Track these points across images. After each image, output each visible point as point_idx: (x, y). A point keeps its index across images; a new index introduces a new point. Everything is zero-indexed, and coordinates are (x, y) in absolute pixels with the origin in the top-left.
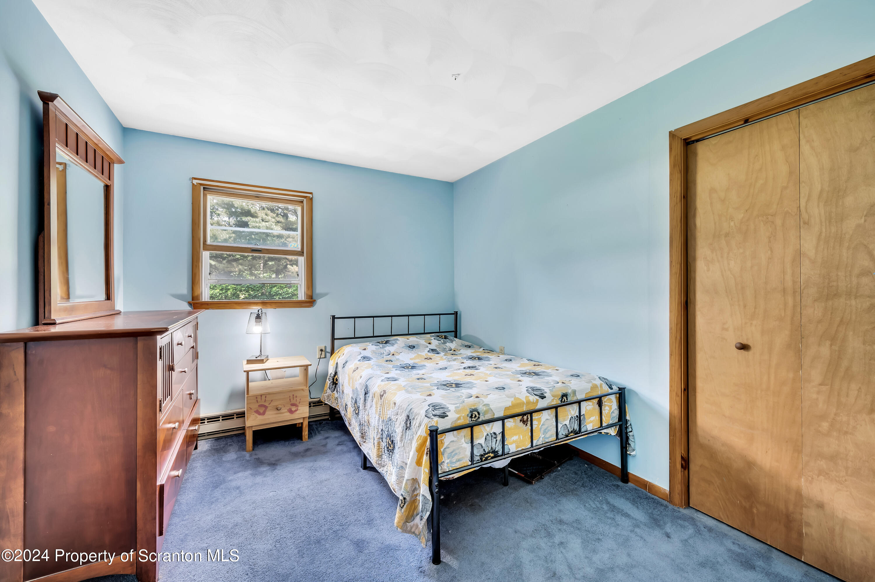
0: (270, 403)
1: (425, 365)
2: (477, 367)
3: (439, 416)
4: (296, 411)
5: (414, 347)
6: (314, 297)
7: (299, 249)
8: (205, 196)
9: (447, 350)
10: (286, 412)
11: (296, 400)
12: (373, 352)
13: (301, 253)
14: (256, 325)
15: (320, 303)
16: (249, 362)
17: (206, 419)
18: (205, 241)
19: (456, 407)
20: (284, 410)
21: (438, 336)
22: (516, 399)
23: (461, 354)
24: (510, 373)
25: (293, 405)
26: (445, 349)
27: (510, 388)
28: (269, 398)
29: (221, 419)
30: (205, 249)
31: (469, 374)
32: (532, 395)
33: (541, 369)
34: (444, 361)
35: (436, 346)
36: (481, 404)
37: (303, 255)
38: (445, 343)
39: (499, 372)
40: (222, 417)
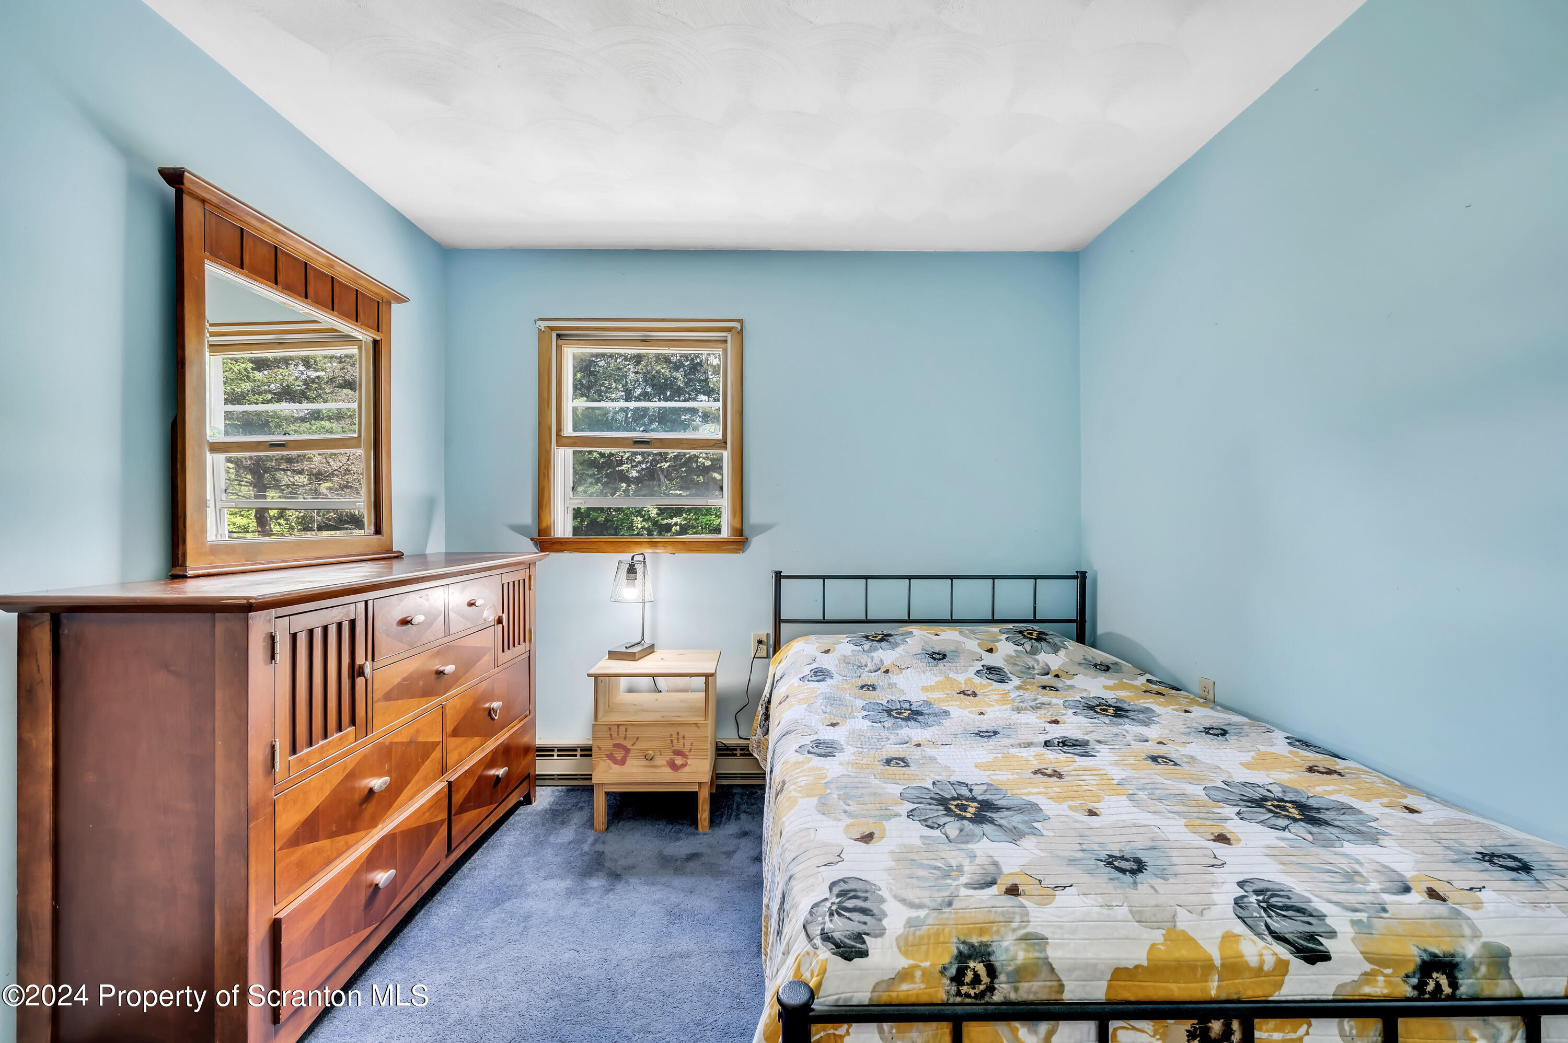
0: (634, 743)
1: (947, 713)
2: (1093, 744)
3: (838, 946)
4: (683, 766)
5: (944, 656)
6: (746, 532)
7: (719, 437)
8: (559, 348)
9: (1036, 672)
10: (664, 766)
11: (684, 745)
12: (845, 660)
13: (722, 444)
14: (628, 585)
15: (757, 543)
16: (613, 655)
17: (556, 749)
18: (559, 430)
19: (910, 923)
20: (661, 761)
21: (1021, 632)
22: (1176, 936)
23: (1072, 687)
24: (1197, 791)
25: (678, 753)
26: (1029, 668)
27: (1163, 874)
28: (632, 733)
29: (578, 753)
30: (560, 444)
31: (1049, 772)
32: (1258, 935)
33: (1339, 792)
34: (1005, 707)
35: (1008, 659)
36: (1014, 930)
37: (726, 448)
38: (1034, 652)
39: (1160, 779)
40: (582, 750)
